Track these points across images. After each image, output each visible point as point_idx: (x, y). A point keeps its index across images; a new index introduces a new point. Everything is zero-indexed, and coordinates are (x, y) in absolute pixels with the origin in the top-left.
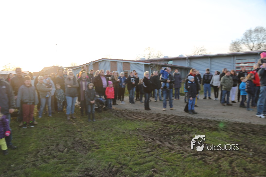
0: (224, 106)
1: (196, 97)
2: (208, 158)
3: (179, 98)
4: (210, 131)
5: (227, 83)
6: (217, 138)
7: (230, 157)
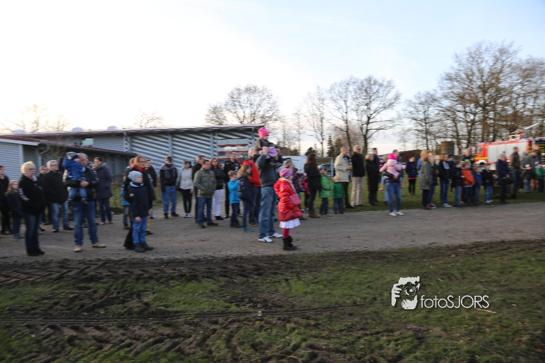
0: (204, 227)
1: (147, 214)
2: (185, 341)
3: (110, 219)
4: (181, 282)
5: (206, 184)
6: (197, 294)
7: (226, 328)
